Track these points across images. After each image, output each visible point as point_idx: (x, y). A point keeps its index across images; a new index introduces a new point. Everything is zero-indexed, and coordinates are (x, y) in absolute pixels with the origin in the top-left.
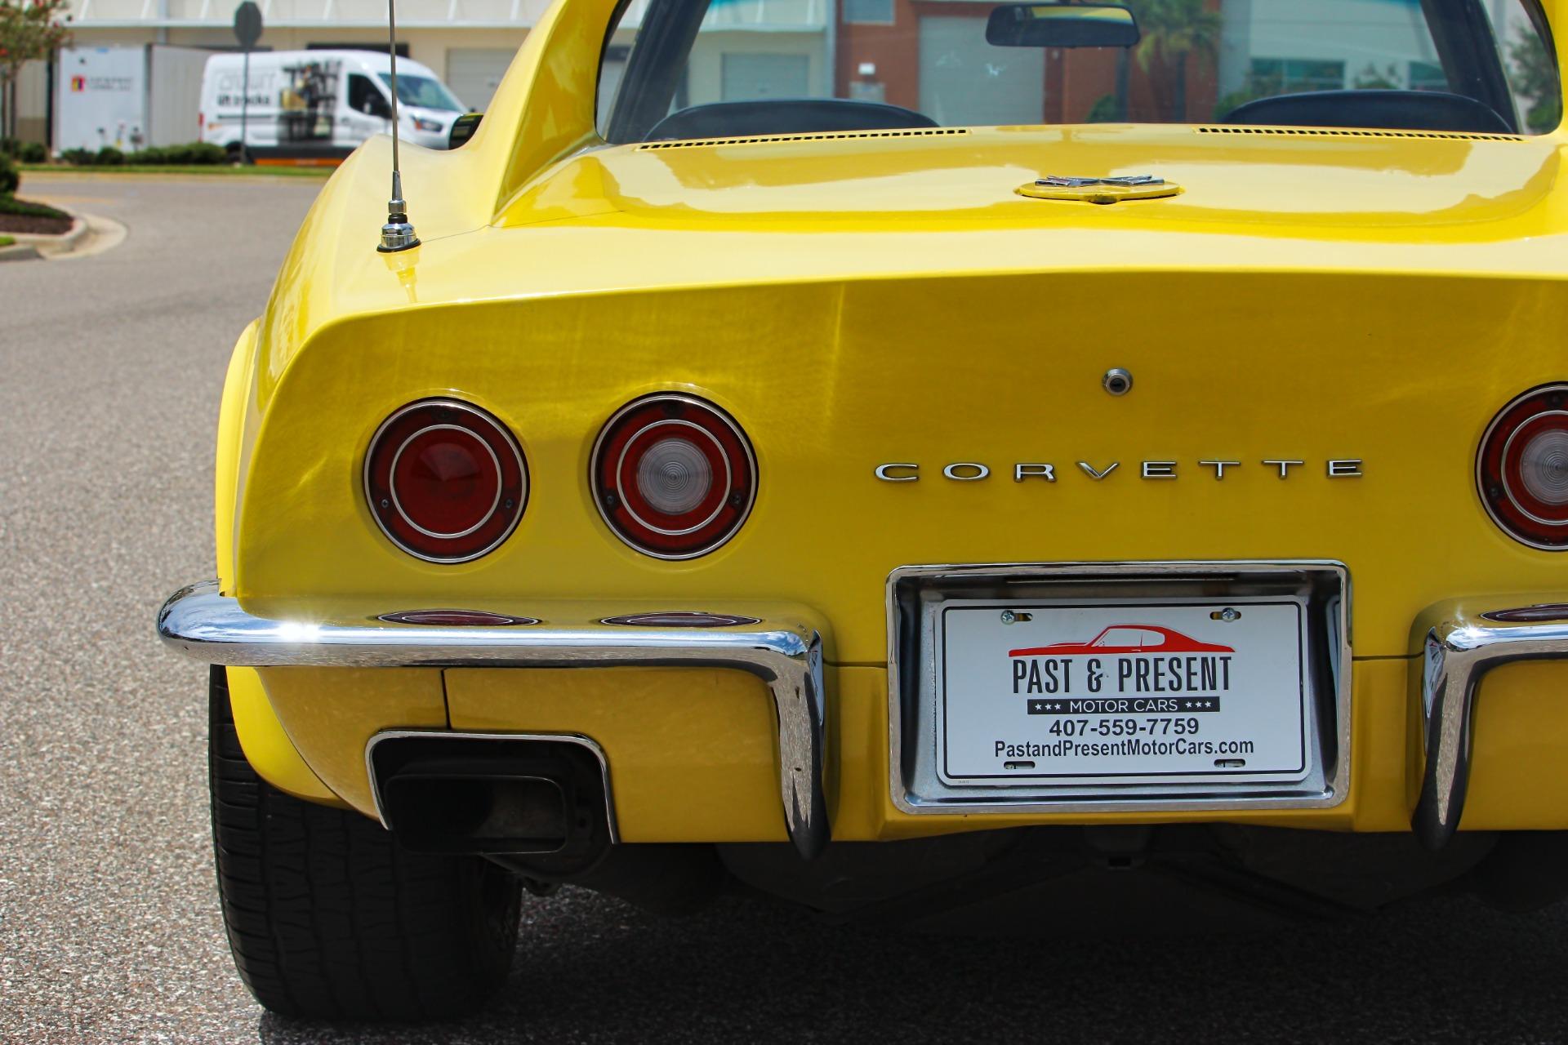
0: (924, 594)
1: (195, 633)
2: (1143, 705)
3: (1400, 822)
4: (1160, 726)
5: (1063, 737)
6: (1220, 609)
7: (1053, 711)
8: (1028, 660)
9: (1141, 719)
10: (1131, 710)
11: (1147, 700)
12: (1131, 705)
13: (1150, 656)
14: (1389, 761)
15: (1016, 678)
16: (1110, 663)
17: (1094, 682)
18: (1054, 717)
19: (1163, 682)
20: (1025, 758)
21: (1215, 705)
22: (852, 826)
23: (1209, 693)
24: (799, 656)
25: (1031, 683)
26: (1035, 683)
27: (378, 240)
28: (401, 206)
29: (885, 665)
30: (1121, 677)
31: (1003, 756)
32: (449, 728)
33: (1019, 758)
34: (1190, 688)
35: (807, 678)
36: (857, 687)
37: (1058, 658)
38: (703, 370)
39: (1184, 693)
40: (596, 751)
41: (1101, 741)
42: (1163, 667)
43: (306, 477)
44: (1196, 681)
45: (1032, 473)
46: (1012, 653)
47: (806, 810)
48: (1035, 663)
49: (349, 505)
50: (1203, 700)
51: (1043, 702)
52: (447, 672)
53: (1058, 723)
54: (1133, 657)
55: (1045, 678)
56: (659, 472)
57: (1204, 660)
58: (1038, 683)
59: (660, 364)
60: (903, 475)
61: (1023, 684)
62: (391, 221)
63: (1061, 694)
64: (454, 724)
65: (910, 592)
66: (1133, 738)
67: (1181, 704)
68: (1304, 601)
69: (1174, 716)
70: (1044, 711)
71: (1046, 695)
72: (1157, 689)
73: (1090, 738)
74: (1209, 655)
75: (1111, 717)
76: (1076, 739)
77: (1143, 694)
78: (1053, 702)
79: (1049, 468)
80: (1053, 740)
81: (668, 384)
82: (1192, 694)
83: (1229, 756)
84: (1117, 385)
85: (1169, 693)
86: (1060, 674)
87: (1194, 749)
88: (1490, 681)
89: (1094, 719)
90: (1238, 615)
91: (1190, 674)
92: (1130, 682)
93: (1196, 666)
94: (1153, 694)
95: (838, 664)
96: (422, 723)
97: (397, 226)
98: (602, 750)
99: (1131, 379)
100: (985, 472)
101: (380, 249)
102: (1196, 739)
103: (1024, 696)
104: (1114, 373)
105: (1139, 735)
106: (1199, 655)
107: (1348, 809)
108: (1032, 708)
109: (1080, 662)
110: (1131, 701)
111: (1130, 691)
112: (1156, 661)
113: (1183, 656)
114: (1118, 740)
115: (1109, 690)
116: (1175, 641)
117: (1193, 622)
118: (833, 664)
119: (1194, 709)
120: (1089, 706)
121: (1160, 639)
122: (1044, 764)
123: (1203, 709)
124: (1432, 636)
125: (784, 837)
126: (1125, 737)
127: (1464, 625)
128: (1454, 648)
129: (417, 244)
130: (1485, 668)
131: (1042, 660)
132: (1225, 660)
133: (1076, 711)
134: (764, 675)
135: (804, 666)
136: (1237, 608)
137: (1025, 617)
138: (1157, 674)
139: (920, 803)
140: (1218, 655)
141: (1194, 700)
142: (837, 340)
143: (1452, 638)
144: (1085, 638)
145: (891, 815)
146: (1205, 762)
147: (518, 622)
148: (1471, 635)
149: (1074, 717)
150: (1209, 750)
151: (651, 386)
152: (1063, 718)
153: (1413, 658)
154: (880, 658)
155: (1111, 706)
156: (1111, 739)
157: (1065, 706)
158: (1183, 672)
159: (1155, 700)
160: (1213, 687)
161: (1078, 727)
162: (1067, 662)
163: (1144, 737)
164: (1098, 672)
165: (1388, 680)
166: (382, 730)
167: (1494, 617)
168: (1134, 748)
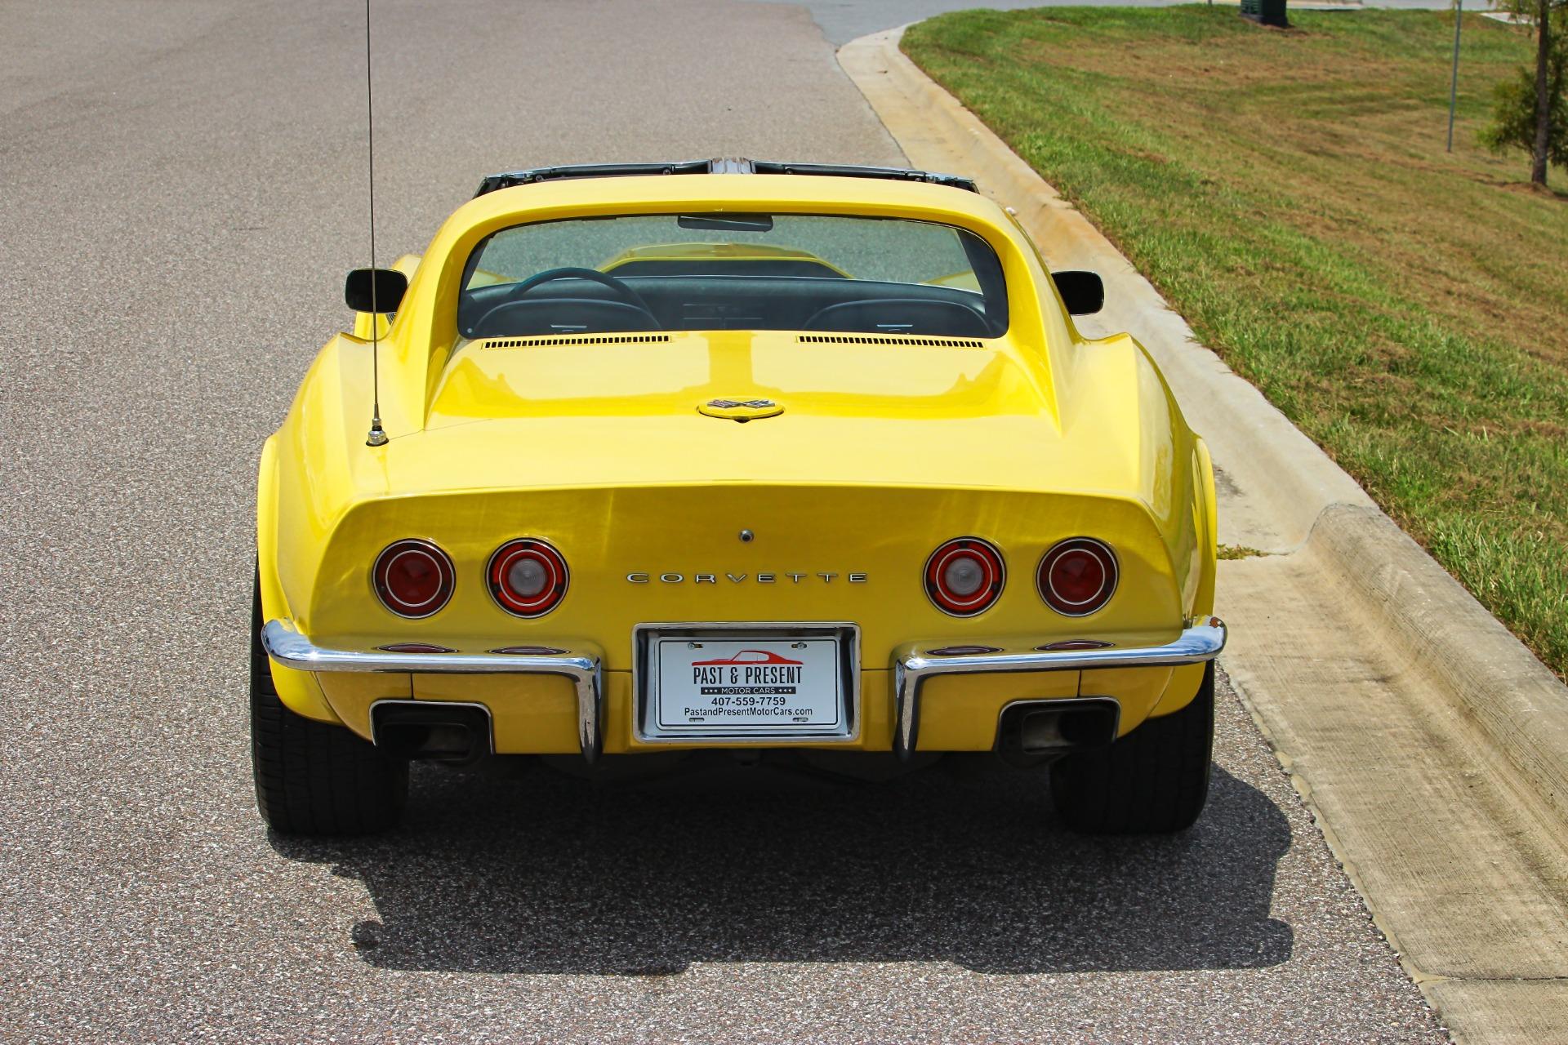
0: (650, 634)
1: (290, 655)
2: (758, 690)
3: (887, 746)
4: (766, 701)
5: (718, 706)
6: (796, 643)
7: (713, 693)
8: (701, 667)
9: (757, 697)
10: (752, 693)
11: (760, 688)
12: (752, 690)
13: (762, 666)
14: (880, 716)
15: (695, 676)
16: (742, 669)
17: (734, 679)
18: (713, 697)
19: (768, 679)
20: (699, 716)
21: (794, 691)
22: (612, 746)
23: (790, 685)
24: (589, 669)
25: (703, 679)
26: (704, 679)
27: (366, 439)
28: (379, 420)
29: (631, 671)
30: (747, 676)
31: (689, 715)
32: (412, 698)
33: (696, 716)
34: (781, 682)
35: (594, 678)
36: (617, 680)
37: (716, 666)
38: (544, 529)
39: (778, 684)
40: (487, 710)
41: (737, 708)
42: (768, 671)
43: (344, 577)
44: (785, 679)
45: (704, 578)
46: (694, 664)
47: (591, 738)
48: (704, 669)
49: (365, 590)
50: (788, 688)
51: (709, 689)
52: (414, 675)
53: (716, 699)
54: (753, 666)
55: (710, 677)
56: (520, 574)
57: (789, 668)
58: (706, 679)
59: (522, 525)
60: (641, 579)
61: (699, 679)
62: (374, 429)
63: (717, 685)
64: (415, 697)
65: (643, 635)
66: (753, 707)
67: (777, 690)
68: (838, 639)
69: (773, 696)
70: (709, 693)
71: (710, 685)
72: (765, 682)
73: (732, 707)
74: (791, 666)
75: (742, 696)
76: (725, 707)
77: (758, 685)
78: (713, 689)
79: (712, 577)
80: (714, 707)
81: (526, 535)
82: (782, 685)
83: (800, 716)
84: (746, 538)
85: (771, 685)
86: (717, 675)
87: (783, 713)
88: (928, 683)
89: (734, 697)
90: (805, 646)
91: (781, 675)
92: (752, 679)
93: (785, 671)
94: (763, 685)
95: (608, 671)
96: (400, 695)
97: (377, 433)
98: (490, 710)
99: (753, 535)
100: (681, 578)
101: (368, 444)
102: (784, 707)
103: (699, 685)
104: (745, 532)
105: (755, 705)
106: (786, 666)
107: (859, 742)
108: (703, 691)
109: (727, 668)
110: (752, 688)
111: (752, 683)
112: (765, 668)
113: (778, 666)
114: (745, 708)
115: (741, 683)
116: (774, 659)
117: (783, 649)
118: (606, 670)
119: (783, 692)
120: (731, 691)
121: (766, 658)
122: (709, 719)
123: (788, 692)
124: (899, 661)
125: (578, 751)
126: (749, 706)
127: (916, 657)
128: (909, 668)
129: (387, 441)
130: (923, 679)
131: (708, 668)
132: (799, 668)
133: (725, 693)
134: (575, 679)
135: (593, 673)
136: (805, 643)
137: (700, 646)
138: (765, 675)
139: (648, 738)
140: (795, 666)
141: (783, 688)
142: (609, 515)
143: (908, 664)
144: (729, 657)
145: (633, 744)
146: (788, 719)
147: (448, 651)
148: (918, 663)
149: (724, 696)
150: (790, 713)
151: (518, 535)
152: (718, 696)
153: (891, 670)
154: (629, 668)
155: (742, 691)
156: (742, 707)
157: (719, 690)
158: (778, 674)
159: (764, 688)
160: (793, 682)
161: (726, 701)
162: (720, 669)
163: (758, 707)
164: (736, 674)
165: (879, 679)
166: (379, 699)
167: (932, 653)
168: (753, 711)
